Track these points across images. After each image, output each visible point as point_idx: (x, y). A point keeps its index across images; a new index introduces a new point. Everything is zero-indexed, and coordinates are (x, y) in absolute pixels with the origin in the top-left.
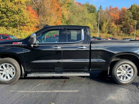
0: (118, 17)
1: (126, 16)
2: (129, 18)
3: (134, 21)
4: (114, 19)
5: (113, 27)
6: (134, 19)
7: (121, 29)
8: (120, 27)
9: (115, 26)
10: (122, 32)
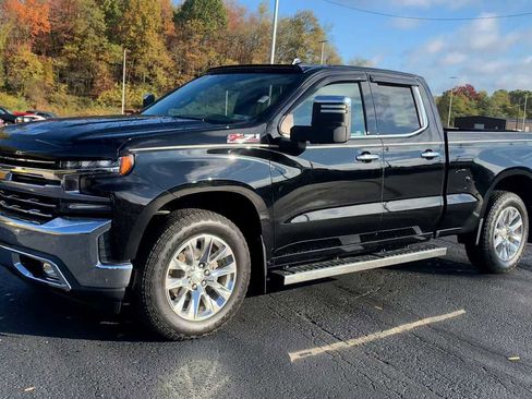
0: (48, 24)
1: (82, 21)
2: (92, 30)
3: (114, 47)
4: (27, 28)
5: (26, 64)
6: (111, 40)
7: (61, 77)
8: (55, 67)
9: (36, 63)
10: (63, 87)
